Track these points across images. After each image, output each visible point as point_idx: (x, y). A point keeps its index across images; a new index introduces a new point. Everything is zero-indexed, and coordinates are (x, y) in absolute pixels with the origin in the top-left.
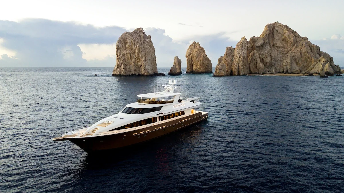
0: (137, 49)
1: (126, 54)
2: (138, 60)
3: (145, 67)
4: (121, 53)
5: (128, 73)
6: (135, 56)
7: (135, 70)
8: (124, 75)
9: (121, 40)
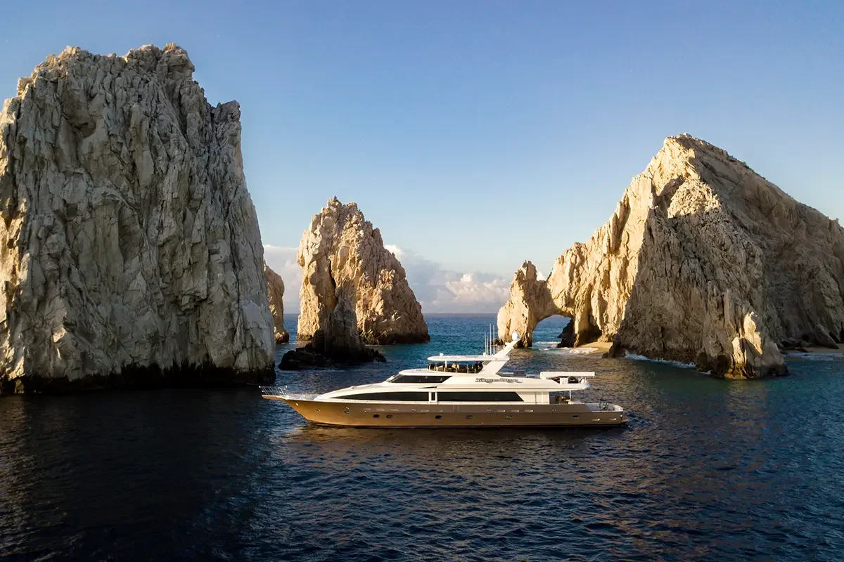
0: (172, 176)
1: (82, 207)
2: (183, 261)
3: (240, 310)
4: (45, 199)
5: (105, 362)
6: (153, 231)
7: (155, 339)
8: (73, 376)
9: (38, 94)
